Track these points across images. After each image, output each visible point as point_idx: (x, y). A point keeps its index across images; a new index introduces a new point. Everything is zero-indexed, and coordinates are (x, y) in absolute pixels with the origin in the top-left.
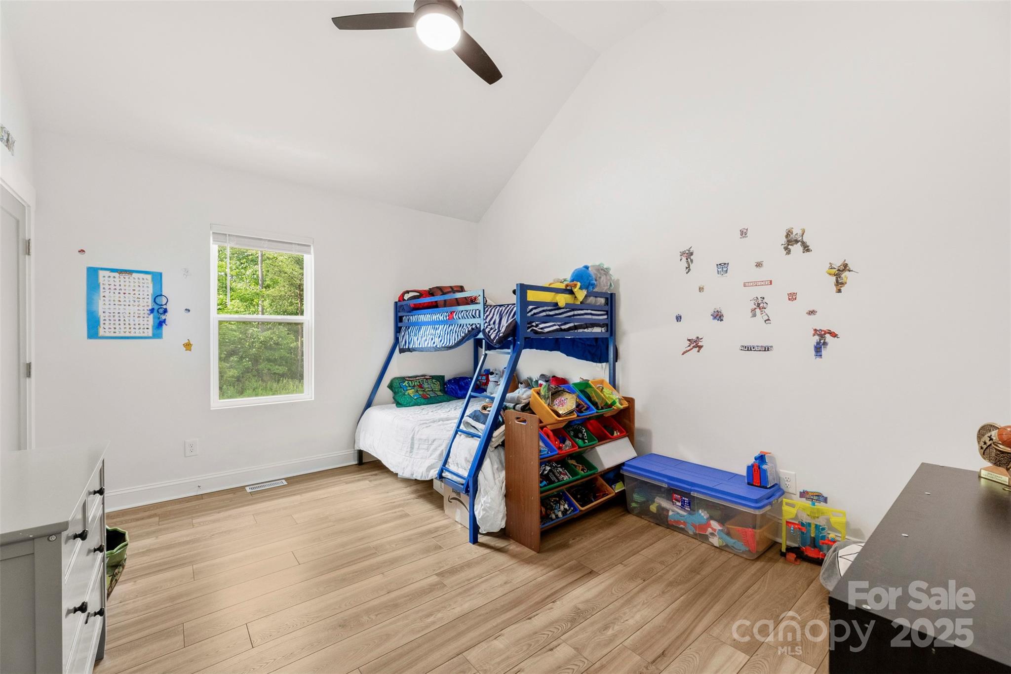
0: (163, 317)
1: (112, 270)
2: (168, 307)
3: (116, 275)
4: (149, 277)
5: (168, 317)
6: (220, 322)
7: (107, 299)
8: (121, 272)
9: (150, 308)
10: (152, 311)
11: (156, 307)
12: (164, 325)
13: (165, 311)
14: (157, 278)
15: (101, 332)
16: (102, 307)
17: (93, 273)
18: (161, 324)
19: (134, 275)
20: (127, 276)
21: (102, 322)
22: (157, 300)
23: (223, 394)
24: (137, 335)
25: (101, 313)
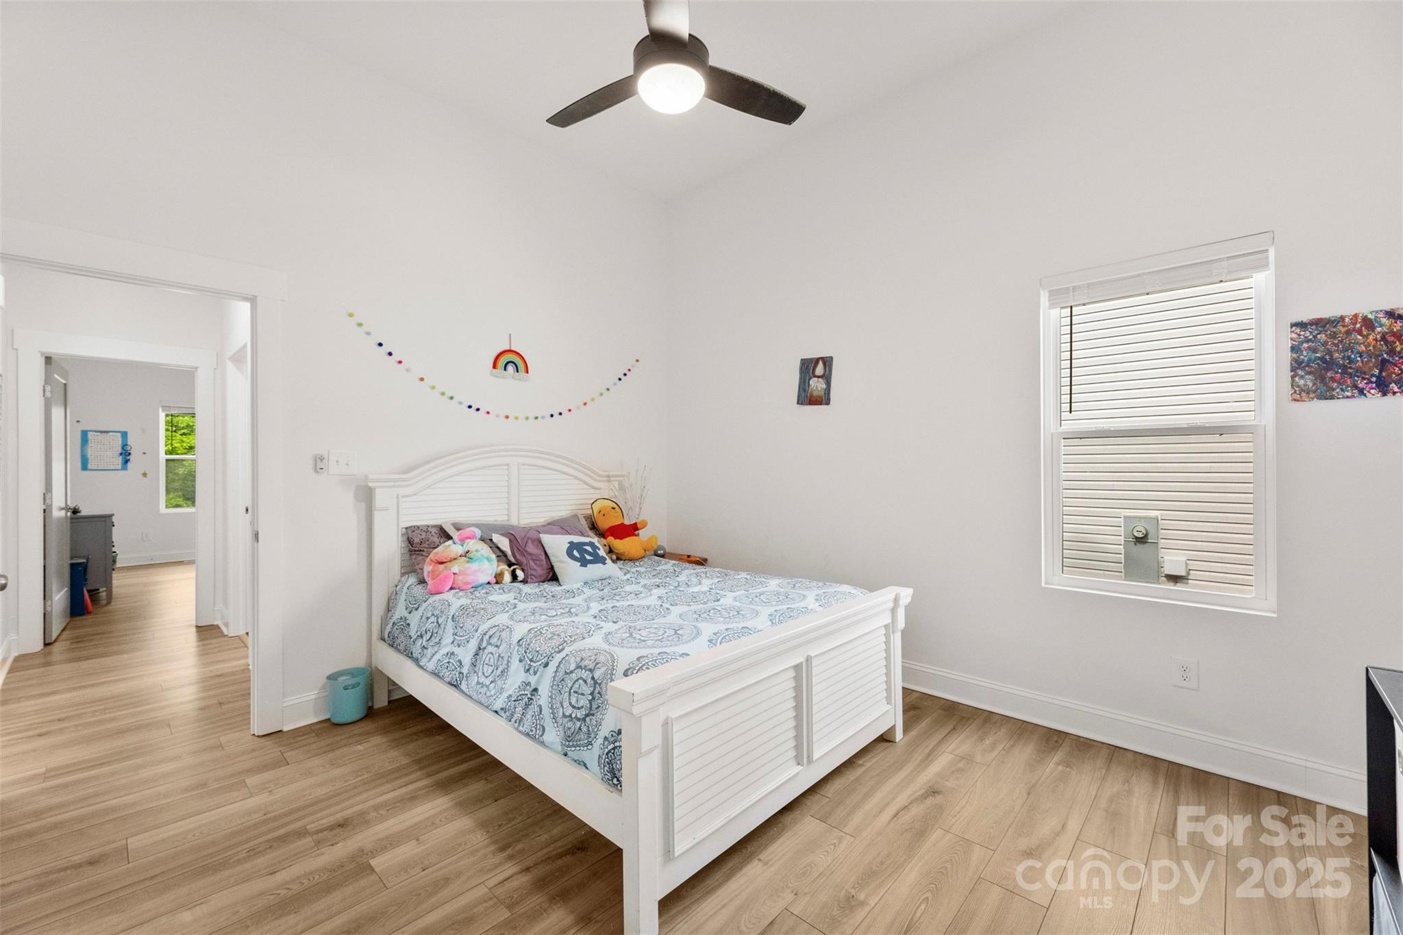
0: (128, 458)
1: (96, 431)
2: (132, 452)
3: (99, 434)
4: (119, 434)
5: (131, 457)
6: (167, 460)
7: (93, 448)
8: (101, 432)
9: (120, 452)
10: (121, 454)
11: (124, 452)
12: (129, 463)
13: (130, 454)
14: (124, 435)
15: (89, 467)
16: (90, 452)
17: (84, 434)
18: (126, 461)
19: (110, 434)
20: (105, 434)
21: (90, 462)
22: (125, 448)
23: (167, 507)
24: (111, 468)
25: (89, 456)
